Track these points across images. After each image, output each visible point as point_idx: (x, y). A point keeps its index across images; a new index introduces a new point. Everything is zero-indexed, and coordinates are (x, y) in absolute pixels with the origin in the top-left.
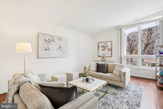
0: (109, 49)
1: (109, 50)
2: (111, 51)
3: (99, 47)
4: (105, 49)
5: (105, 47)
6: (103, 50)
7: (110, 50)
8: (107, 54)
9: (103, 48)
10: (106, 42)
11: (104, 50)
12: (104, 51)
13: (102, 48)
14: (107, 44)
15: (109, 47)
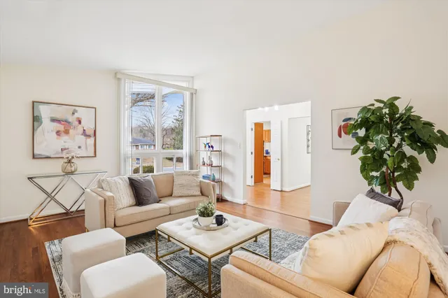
0: (88, 133)
1: (84, 133)
2: (93, 139)
3: (36, 119)
4: (71, 131)
5: (69, 123)
6: (58, 133)
7: (89, 136)
8: (79, 147)
9: (61, 127)
10: (77, 108)
11: (67, 132)
12: (65, 138)
13: (55, 124)
14: (76, 115)
15: (88, 124)
